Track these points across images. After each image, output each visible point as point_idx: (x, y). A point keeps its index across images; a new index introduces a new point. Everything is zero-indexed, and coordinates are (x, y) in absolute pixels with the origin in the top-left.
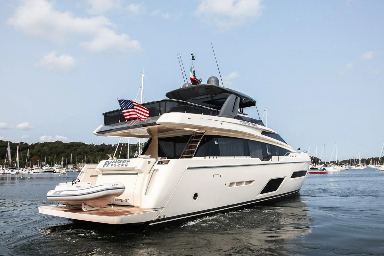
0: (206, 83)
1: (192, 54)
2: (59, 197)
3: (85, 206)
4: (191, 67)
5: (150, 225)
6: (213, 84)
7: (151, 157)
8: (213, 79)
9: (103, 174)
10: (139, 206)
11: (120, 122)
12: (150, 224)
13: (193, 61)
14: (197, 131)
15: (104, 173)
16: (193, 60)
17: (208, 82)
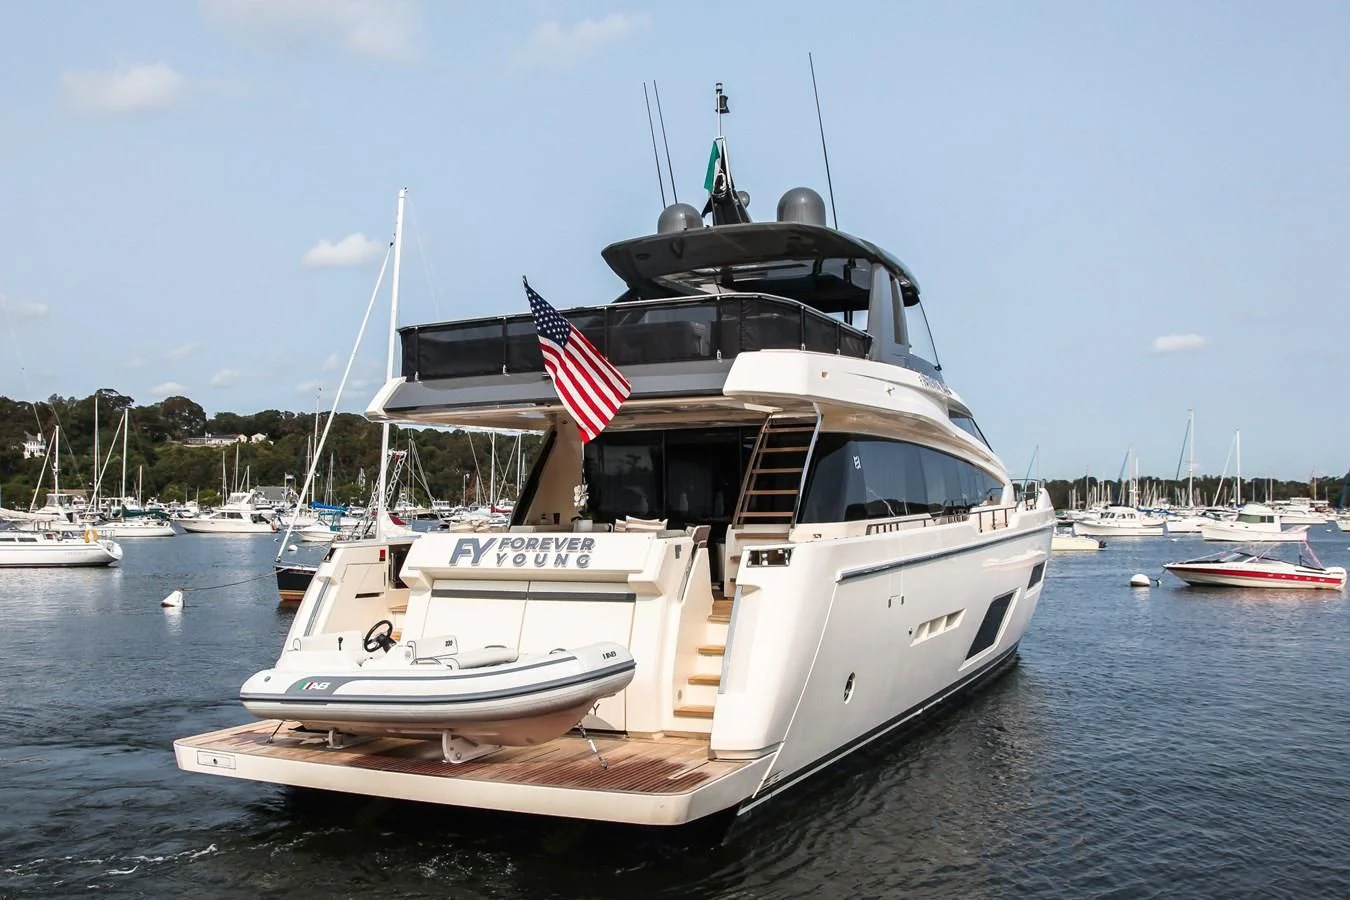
0: (772, 218)
1: (719, 87)
2: (330, 706)
3: (454, 743)
4: (715, 143)
5: (739, 814)
6: (804, 219)
7: (669, 527)
8: (803, 200)
9: (436, 593)
10: (651, 733)
11: (508, 371)
12: (742, 812)
13: (723, 115)
14: (774, 413)
15: (440, 586)
16: (722, 112)
17: (783, 209)
